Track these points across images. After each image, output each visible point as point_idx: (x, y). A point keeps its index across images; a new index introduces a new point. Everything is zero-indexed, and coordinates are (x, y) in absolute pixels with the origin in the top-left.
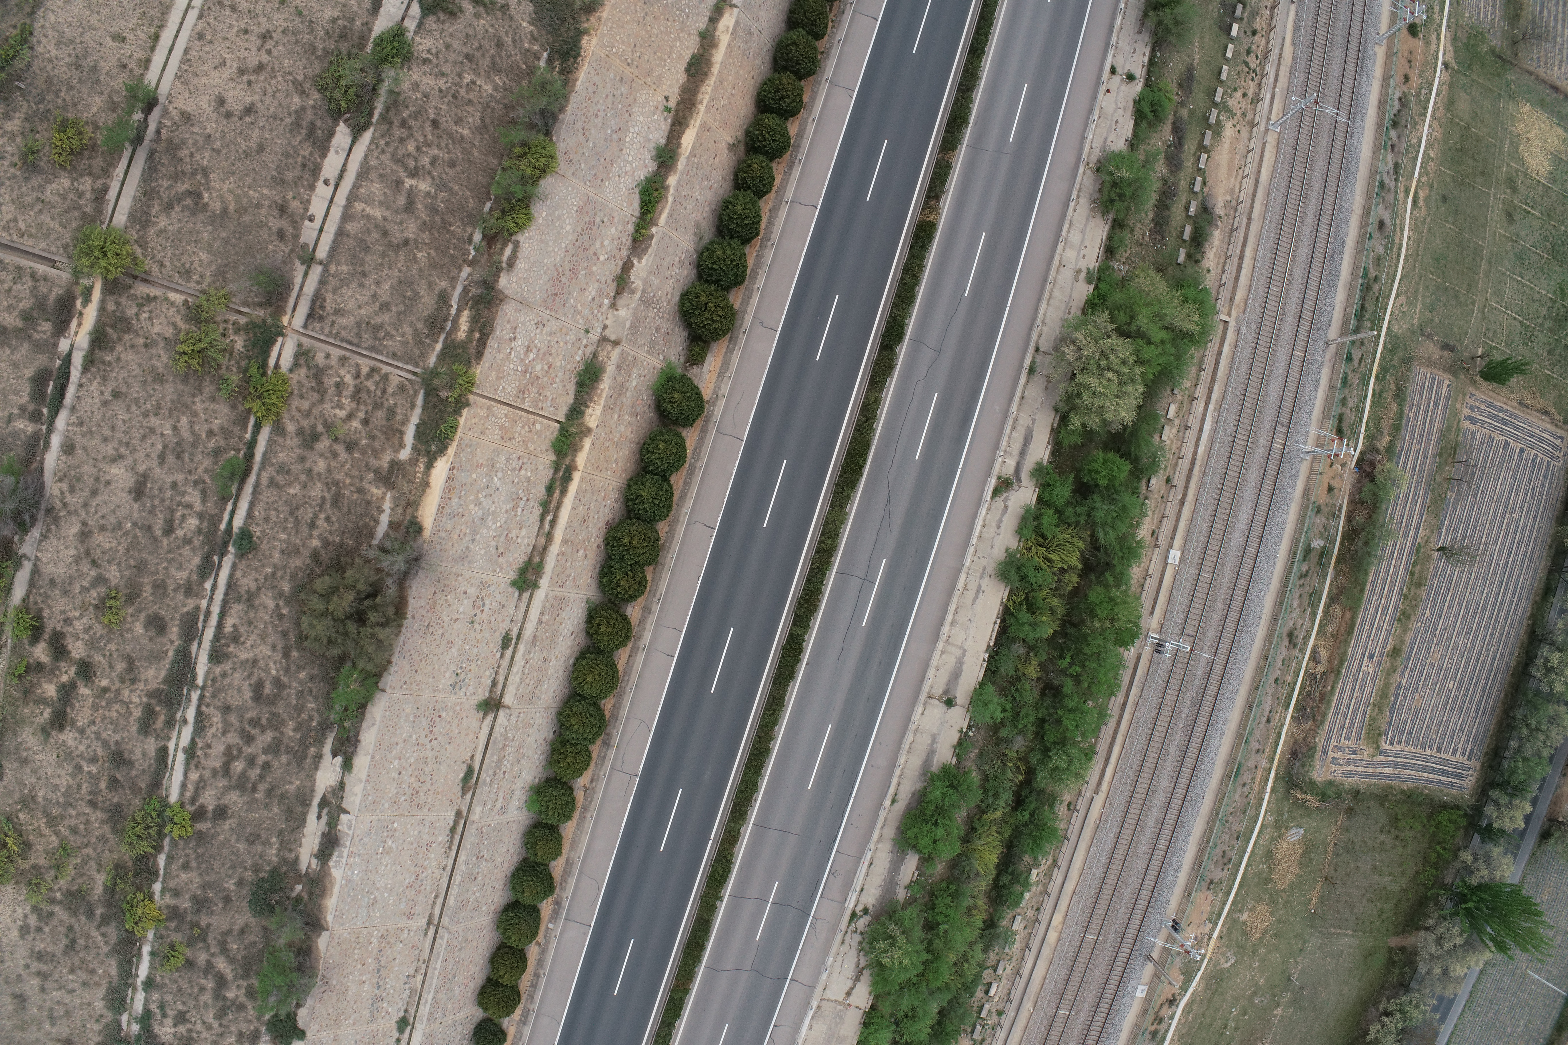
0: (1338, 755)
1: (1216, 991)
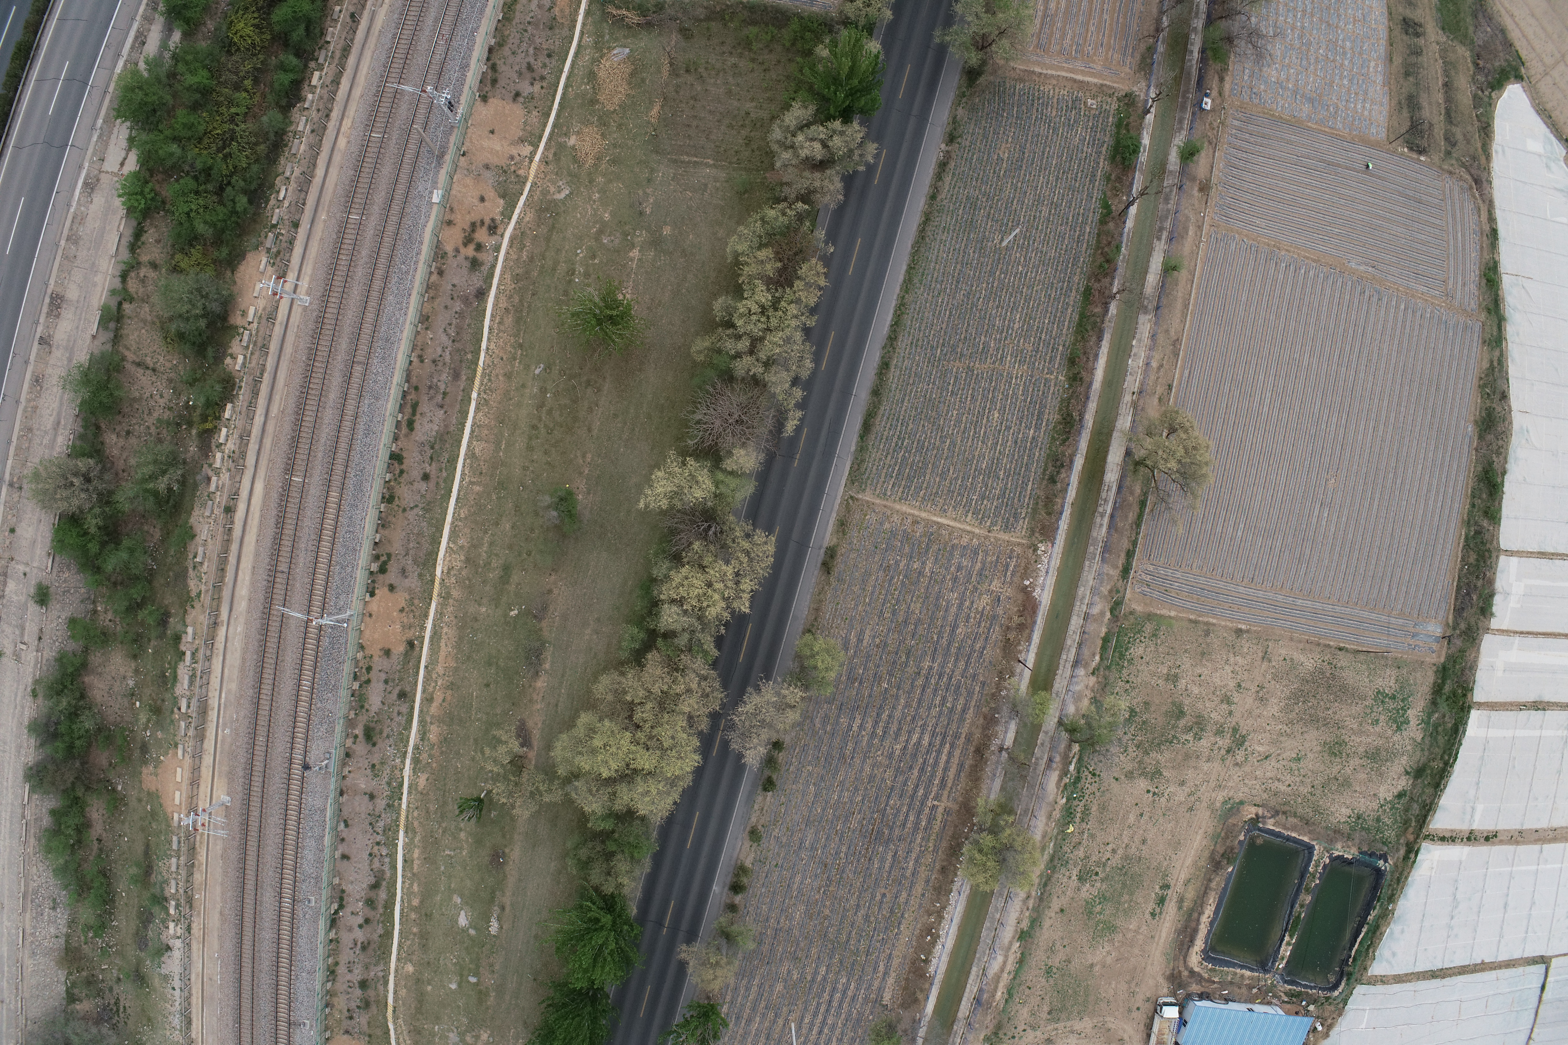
1: (553, 227)
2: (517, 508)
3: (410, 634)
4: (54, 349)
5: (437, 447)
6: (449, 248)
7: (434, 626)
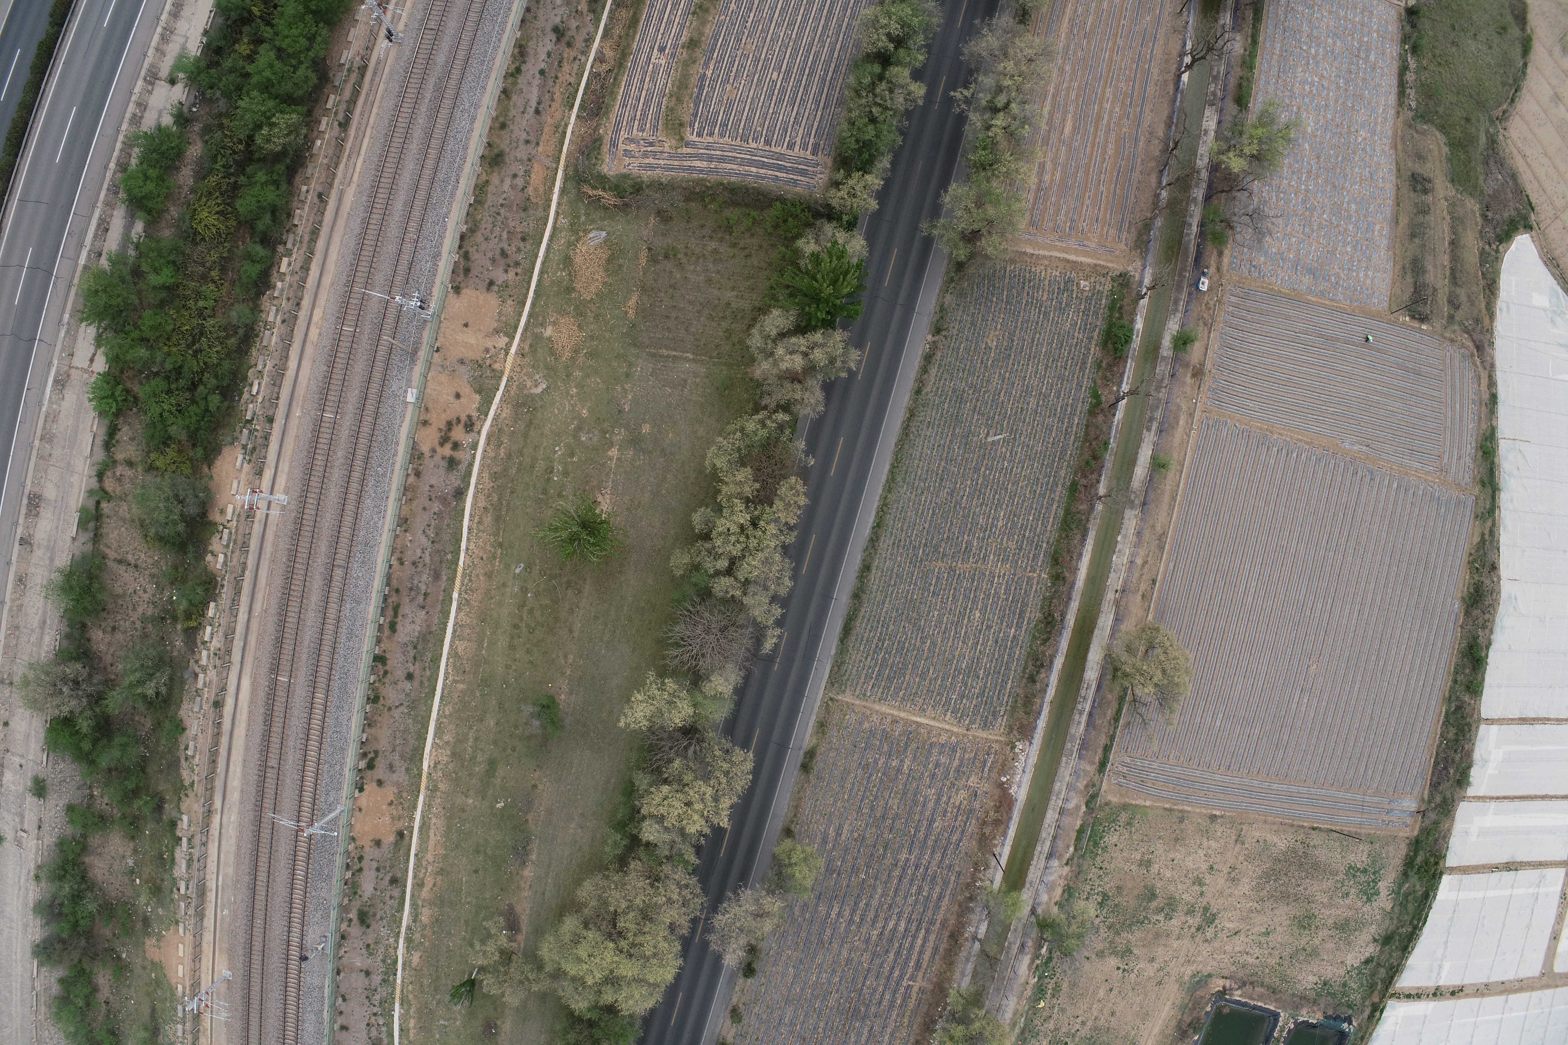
0: (632, 147)
1: (531, 422)
2: (501, 705)
3: (399, 825)
4: (35, 548)
5: (419, 647)
6: (425, 449)
7: (423, 817)
